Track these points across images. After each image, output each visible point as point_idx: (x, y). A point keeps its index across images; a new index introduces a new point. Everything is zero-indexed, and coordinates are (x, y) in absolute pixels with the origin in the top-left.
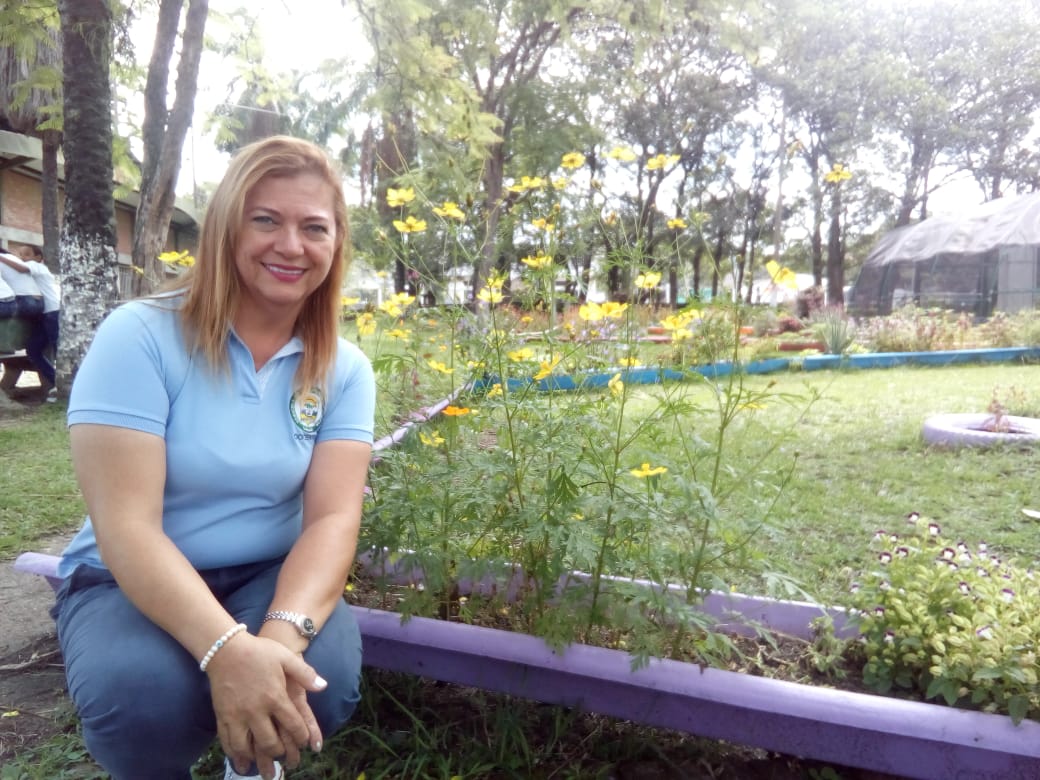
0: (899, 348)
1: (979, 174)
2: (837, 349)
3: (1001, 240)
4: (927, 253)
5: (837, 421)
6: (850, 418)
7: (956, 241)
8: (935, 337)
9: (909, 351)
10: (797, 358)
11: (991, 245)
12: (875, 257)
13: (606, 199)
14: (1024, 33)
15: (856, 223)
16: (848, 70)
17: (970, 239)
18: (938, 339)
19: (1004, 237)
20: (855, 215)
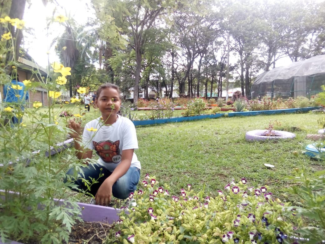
0: (259, 109)
1: (290, 56)
2: (239, 110)
3: (294, 75)
4: (272, 80)
5: (227, 133)
6: (231, 132)
7: (280, 76)
8: (270, 106)
9: (262, 110)
10: (226, 113)
11: (291, 77)
12: (256, 82)
13: (178, 66)
14: (301, 11)
15: (254, 72)
16: (248, 24)
17: (285, 75)
18: (271, 106)
19: (294, 74)
20: (254, 69)
